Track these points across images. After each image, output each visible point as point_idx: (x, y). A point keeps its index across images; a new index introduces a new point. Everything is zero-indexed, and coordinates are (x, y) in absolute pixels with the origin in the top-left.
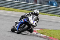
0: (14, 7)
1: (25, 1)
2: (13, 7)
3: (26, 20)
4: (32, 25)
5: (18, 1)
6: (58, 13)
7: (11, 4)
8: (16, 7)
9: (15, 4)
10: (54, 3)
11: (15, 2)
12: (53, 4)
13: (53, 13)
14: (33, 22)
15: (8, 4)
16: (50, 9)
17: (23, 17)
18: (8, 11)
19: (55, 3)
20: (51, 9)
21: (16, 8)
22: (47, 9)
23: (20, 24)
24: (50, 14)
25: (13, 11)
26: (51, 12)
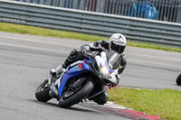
0: (29, 21)
1: (62, 3)
2: (24, 22)
3: (87, 67)
4: (107, 81)
5: (38, 3)
6: (160, 39)
7: (18, 12)
8: (32, 22)
9: (30, 12)
10: (148, 9)
11: (32, 7)
12: (146, 11)
13: (145, 39)
14: (111, 73)
15: (11, 11)
16: (135, 26)
17: (76, 56)
18: (9, 33)
19: (152, 11)
20: (140, 29)
21: (34, 24)
22: (127, 27)
23: (67, 77)
24: (137, 43)
25: (24, 32)
26: (140, 36)
